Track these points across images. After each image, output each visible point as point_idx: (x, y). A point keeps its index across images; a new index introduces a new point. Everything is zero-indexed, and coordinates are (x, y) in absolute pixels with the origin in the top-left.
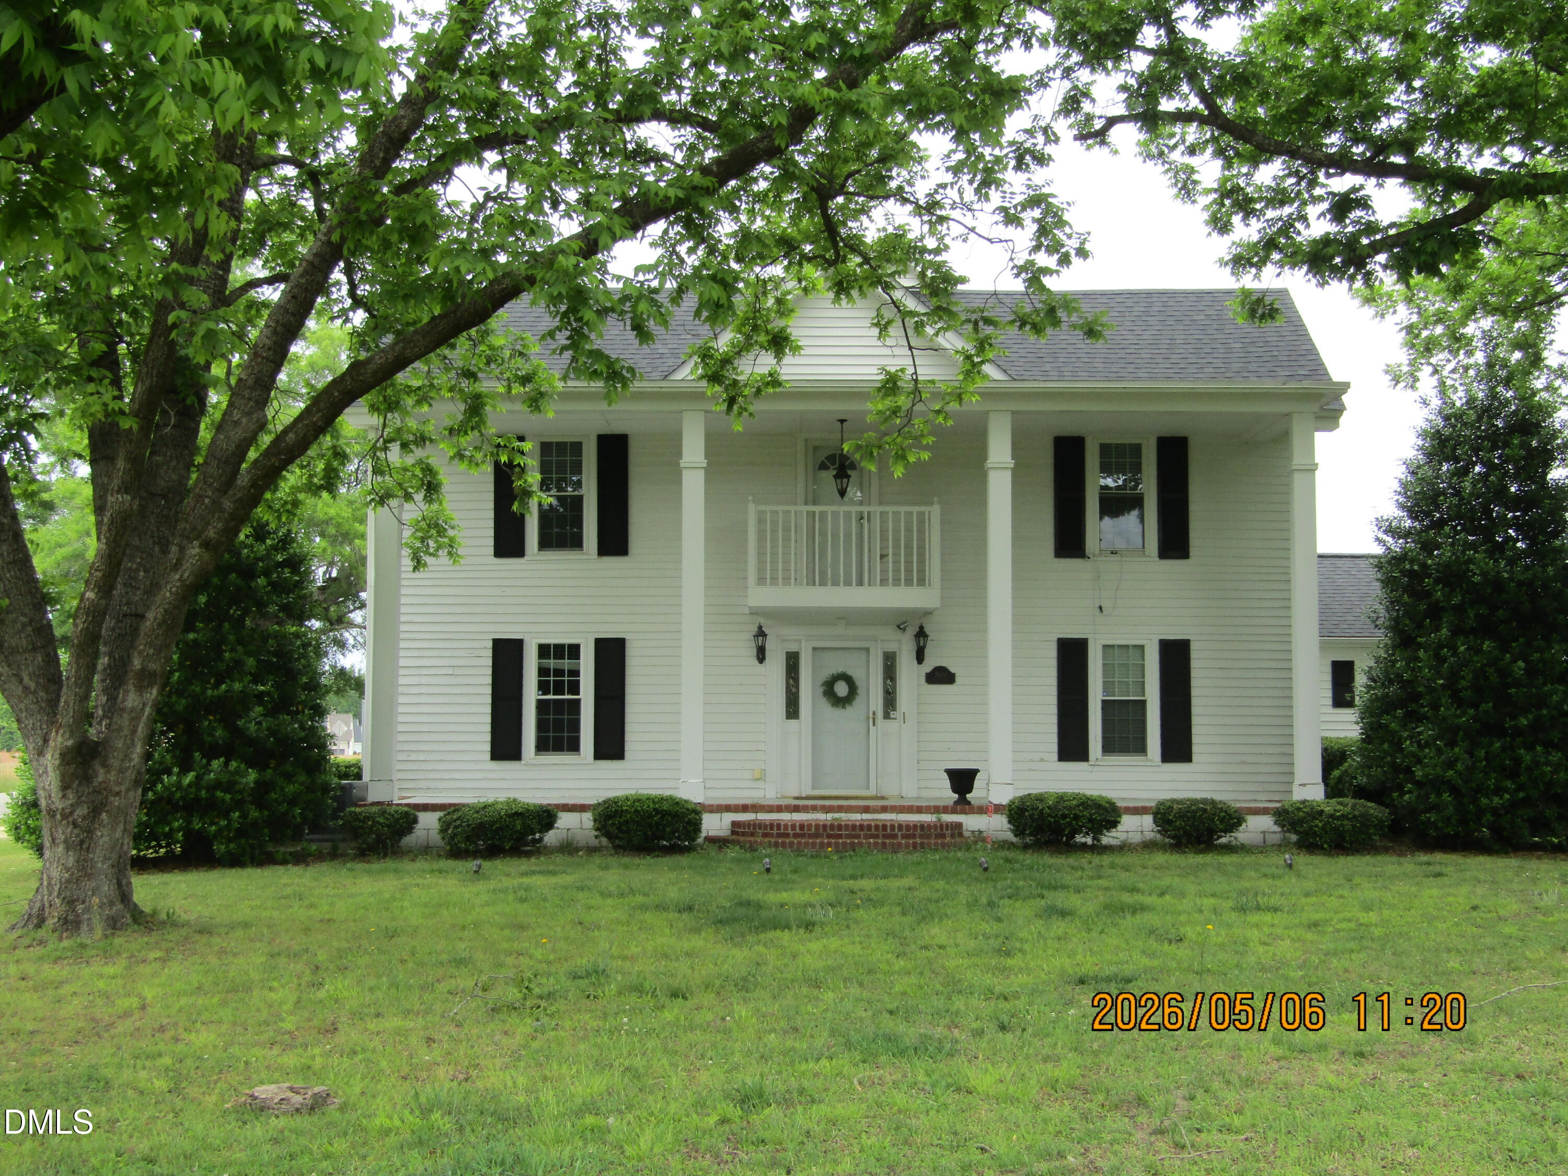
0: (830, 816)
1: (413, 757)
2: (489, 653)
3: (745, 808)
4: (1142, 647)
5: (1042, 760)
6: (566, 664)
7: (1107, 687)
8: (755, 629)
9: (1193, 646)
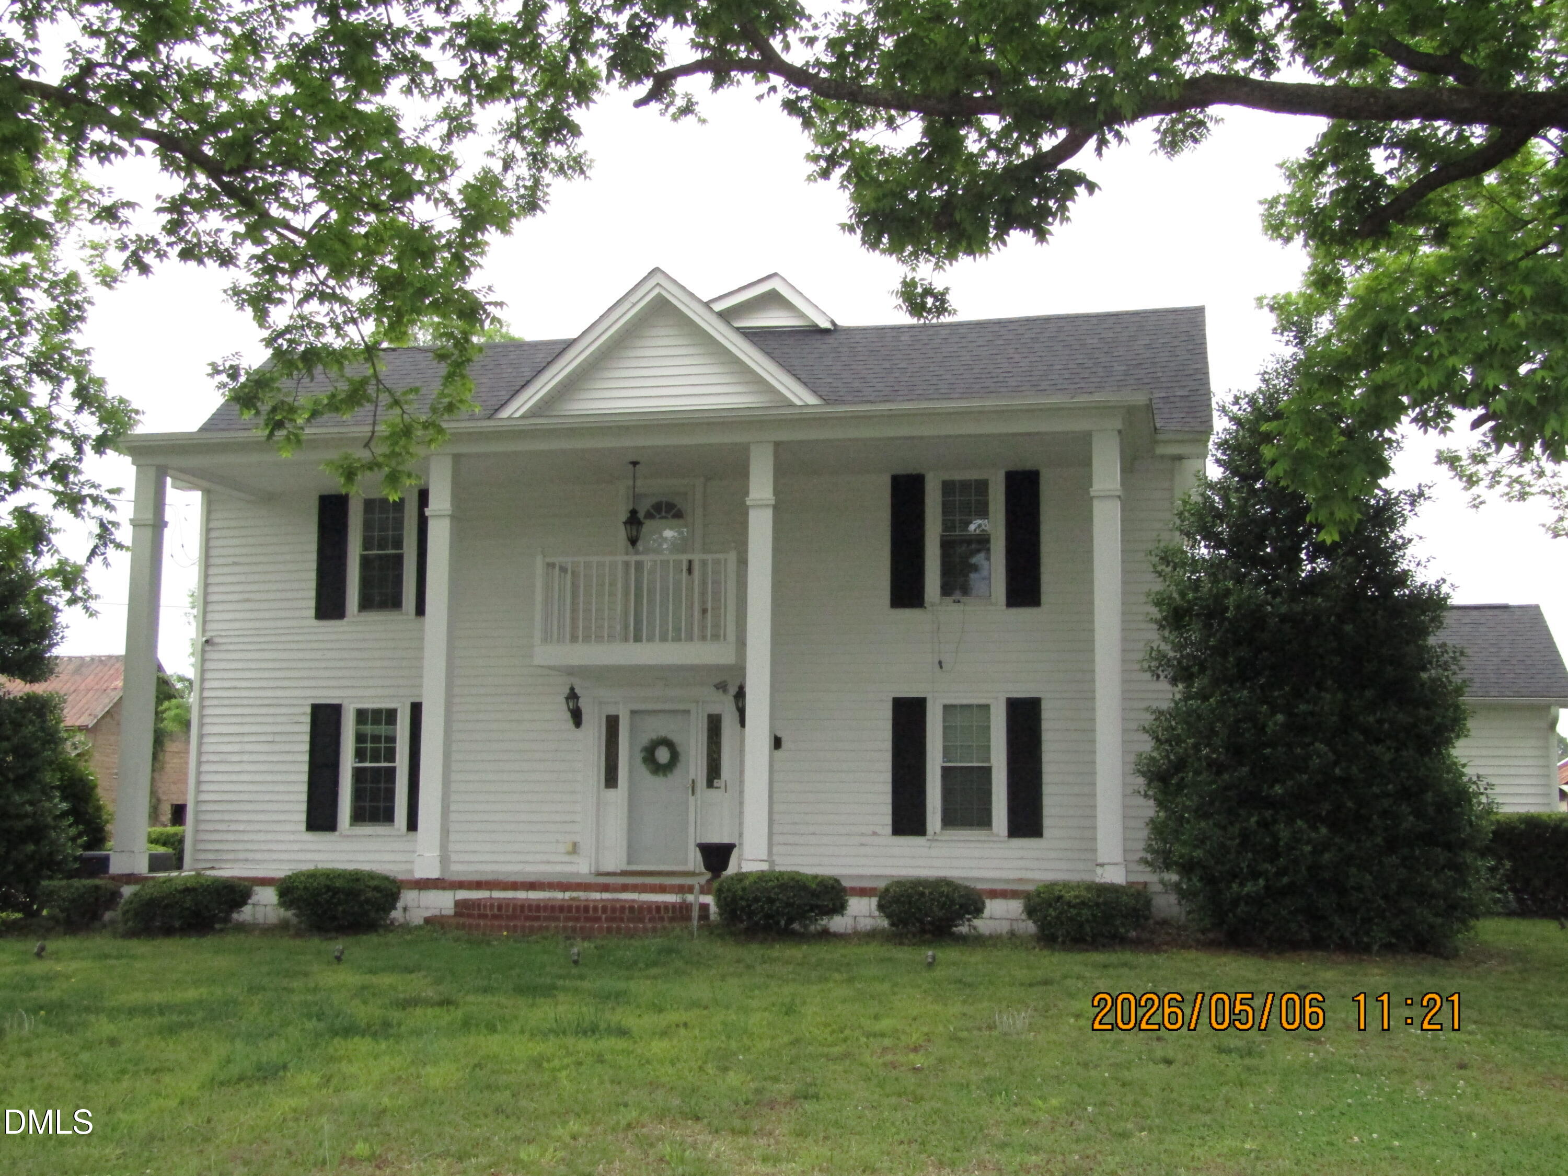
0: (568, 895)
1: (233, 827)
2: (308, 719)
3: (478, 885)
4: (987, 707)
5: (875, 834)
6: (382, 729)
7: (947, 752)
8: (567, 691)
9: (1045, 705)
